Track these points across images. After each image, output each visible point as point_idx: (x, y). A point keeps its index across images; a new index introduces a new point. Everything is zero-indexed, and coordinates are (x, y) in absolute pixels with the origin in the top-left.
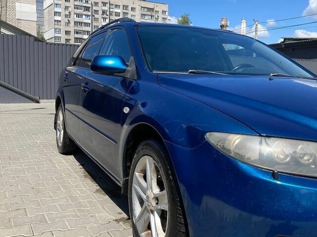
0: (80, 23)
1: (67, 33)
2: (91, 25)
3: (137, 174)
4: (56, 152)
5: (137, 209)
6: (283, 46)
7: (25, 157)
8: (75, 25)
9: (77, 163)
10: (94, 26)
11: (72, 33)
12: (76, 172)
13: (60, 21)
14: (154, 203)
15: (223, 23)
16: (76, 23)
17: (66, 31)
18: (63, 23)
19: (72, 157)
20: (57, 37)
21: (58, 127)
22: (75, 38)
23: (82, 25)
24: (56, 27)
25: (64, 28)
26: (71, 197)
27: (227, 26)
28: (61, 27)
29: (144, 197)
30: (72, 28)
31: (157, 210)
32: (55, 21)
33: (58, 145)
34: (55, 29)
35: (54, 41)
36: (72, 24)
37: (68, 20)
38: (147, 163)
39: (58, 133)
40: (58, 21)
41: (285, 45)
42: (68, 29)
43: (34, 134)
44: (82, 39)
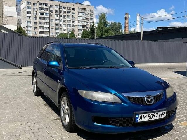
0: (42, 17)
1: (35, 23)
2: (49, 19)
3: (62, 102)
4: (33, 95)
5: (62, 113)
6: (157, 32)
7: (20, 97)
8: (39, 19)
9: (42, 100)
10: (51, 19)
11: (38, 24)
12: (42, 103)
13: (31, 17)
14: (66, 111)
15: (126, 16)
16: (40, 18)
17: (34, 23)
18: (32, 18)
19: (40, 97)
20: (29, 26)
21: (34, 84)
22: (40, 27)
23: (43, 19)
24: (28, 20)
25: (33, 21)
26: (40, 112)
27: (129, 18)
28: (31, 20)
29: (64, 109)
30: (37, 21)
31: (67, 113)
32: (28, 17)
33: (34, 92)
34: (28, 21)
35: (27, 28)
36: (38, 18)
37: (36, 16)
38: (65, 99)
39: (34, 87)
40: (29, 17)
41: (158, 31)
42: (35, 21)
43: (22, 87)
44: (44, 27)
